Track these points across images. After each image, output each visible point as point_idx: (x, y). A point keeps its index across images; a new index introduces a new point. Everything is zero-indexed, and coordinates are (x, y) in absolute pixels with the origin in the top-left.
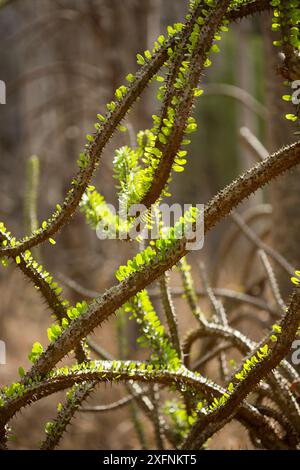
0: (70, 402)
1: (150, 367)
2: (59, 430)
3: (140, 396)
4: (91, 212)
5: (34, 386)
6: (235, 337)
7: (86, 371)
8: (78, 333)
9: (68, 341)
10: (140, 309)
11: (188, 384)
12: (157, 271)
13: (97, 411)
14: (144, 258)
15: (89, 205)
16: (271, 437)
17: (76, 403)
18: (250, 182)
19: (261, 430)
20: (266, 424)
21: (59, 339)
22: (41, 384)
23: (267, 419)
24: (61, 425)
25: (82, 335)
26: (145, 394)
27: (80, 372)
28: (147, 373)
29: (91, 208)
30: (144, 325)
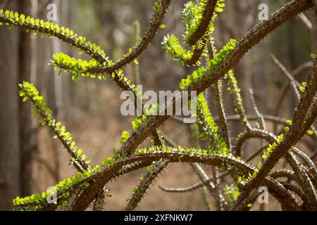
0: (149, 174)
1: (206, 151)
2: (140, 192)
3: (208, 182)
4: (169, 48)
5: (122, 159)
6: (270, 136)
7: (159, 152)
8: (153, 124)
9: (146, 130)
10: (202, 114)
11: (232, 165)
12: (207, 82)
13: (178, 191)
14: (198, 73)
15: (168, 43)
16: (293, 205)
17: (153, 174)
18: (272, 22)
19: (285, 200)
20: (289, 196)
21: (140, 128)
22: (127, 158)
23: (290, 192)
24: (142, 189)
25: (155, 126)
26: (212, 180)
27: (155, 152)
28: (203, 155)
29: (169, 46)
30: (204, 125)
